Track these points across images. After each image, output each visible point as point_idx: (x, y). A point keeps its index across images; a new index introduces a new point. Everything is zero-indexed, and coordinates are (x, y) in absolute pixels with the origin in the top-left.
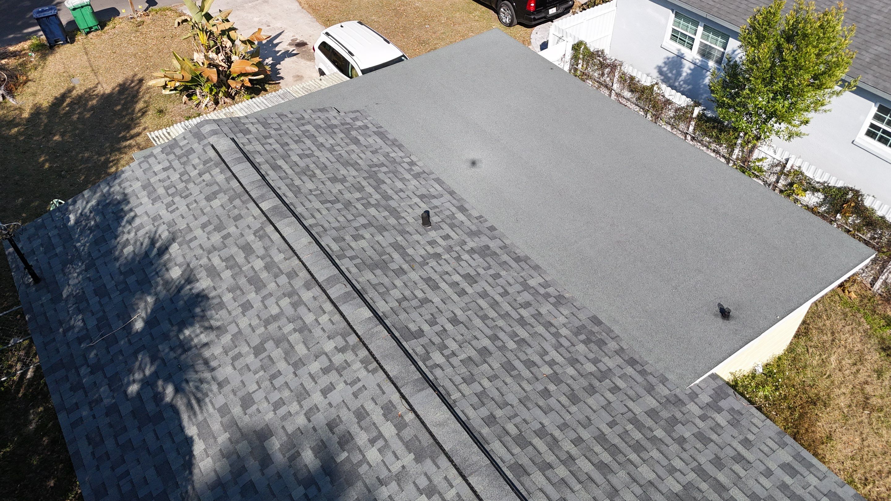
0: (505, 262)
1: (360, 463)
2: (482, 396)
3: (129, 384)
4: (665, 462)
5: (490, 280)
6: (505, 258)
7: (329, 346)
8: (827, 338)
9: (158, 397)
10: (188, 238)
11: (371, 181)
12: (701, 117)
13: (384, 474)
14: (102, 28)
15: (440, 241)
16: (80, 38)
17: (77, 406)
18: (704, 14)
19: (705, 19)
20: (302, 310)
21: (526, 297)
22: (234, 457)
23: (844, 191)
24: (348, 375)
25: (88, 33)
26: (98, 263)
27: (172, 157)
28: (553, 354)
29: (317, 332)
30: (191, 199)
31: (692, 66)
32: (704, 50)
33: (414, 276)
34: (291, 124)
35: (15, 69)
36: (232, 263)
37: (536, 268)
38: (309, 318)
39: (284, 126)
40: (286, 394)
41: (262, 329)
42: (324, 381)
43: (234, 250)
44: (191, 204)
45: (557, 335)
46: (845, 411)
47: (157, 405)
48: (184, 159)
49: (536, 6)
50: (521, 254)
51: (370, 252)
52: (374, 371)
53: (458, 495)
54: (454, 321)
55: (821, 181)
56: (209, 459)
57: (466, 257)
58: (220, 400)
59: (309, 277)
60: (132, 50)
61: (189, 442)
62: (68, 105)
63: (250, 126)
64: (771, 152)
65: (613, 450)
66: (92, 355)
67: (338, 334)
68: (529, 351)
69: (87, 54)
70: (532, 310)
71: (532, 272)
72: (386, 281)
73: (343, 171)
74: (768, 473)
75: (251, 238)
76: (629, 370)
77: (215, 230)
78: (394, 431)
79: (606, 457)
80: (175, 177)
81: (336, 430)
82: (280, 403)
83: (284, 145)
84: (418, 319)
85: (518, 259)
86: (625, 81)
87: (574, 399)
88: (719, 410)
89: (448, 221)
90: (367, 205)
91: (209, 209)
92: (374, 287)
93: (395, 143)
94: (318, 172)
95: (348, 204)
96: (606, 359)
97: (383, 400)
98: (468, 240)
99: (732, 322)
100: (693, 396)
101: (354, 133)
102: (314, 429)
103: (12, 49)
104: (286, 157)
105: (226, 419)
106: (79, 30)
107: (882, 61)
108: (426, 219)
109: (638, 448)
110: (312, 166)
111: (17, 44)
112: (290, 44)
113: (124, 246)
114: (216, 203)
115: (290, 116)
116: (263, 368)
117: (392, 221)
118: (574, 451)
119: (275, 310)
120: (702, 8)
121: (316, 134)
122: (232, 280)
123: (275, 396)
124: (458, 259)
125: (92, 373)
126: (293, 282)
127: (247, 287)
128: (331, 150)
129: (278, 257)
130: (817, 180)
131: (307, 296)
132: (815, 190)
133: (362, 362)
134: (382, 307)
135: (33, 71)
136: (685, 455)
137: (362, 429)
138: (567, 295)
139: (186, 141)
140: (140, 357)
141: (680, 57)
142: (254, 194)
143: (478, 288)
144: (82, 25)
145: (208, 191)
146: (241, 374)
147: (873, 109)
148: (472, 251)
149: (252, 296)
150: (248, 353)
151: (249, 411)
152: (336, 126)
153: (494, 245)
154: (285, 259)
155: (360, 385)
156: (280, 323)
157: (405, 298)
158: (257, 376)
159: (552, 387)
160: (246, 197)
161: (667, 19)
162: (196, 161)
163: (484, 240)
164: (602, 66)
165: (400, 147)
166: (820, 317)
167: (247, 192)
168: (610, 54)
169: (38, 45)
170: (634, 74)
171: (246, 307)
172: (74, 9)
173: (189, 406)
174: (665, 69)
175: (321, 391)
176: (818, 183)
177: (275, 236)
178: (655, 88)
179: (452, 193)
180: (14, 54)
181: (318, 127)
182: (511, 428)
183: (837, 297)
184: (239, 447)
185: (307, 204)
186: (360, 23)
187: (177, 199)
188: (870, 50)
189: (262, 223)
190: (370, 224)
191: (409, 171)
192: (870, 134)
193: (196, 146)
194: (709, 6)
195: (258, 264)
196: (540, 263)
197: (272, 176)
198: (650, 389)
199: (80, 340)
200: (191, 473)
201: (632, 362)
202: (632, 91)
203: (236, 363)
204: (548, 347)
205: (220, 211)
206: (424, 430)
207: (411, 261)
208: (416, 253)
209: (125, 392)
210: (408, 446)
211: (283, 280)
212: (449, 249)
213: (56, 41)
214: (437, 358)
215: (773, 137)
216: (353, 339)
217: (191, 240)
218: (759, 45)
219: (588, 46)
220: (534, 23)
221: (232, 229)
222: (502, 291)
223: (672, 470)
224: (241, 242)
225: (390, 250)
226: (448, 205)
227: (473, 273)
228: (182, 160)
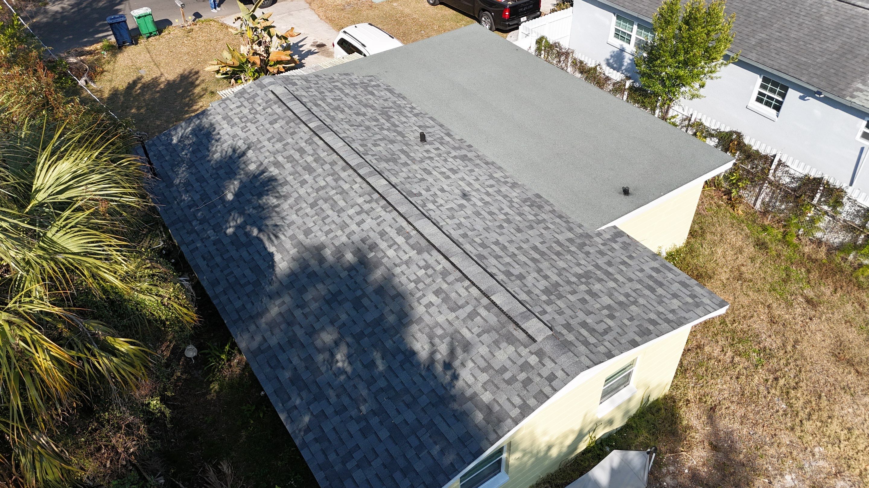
0: (478, 164)
1: (383, 257)
2: (460, 225)
3: (227, 228)
4: (575, 261)
5: (468, 173)
6: (478, 162)
7: (360, 200)
8: (717, 238)
9: (248, 235)
10: (259, 146)
11: (384, 116)
12: (631, 88)
13: (398, 261)
14: (160, 34)
15: (433, 151)
16: (142, 41)
17: (193, 241)
18: (636, 15)
19: (638, 19)
20: (341, 183)
21: (492, 182)
22: (302, 260)
23: (731, 133)
24: (373, 214)
25: (149, 37)
26: (196, 164)
27: (242, 99)
28: (507, 210)
29: (352, 194)
30: (258, 124)
31: (631, 57)
32: (639, 44)
33: (415, 167)
34: (325, 81)
35: (93, 62)
36: (291, 159)
37: (500, 168)
38: (346, 187)
39: (320, 82)
40: (333, 226)
41: (315, 194)
42: (358, 219)
43: (292, 152)
44: (259, 126)
45: (511, 201)
46: (725, 282)
47: (247, 237)
48: (252, 100)
49: (510, 15)
50: (490, 161)
51: (385, 153)
52: (390, 212)
53: (444, 267)
54: (442, 190)
55: (715, 128)
56: (285, 262)
57: (451, 160)
58: (290, 233)
59: (344, 164)
60: (185, 49)
61: (271, 255)
62: (140, 88)
63: (297, 81)
64: (681, 111)
65: (542, 254)
66: (199, 214)
67: (366, 194)
68: (491, 207)
69: (149, 53)
70: (495, 189)
71: (497, 170)
72: (396, 168)
73: (364, 110)
74: (642, 270)
75: (303, 144)
76: (558, 220)
77: (277, 141)
78: (403, 240)
79: (537, 256)
80: (246, 111)
81: (367, 242)
82: (331, 231)
83: (321, 93)
84: (418, 188)
85: (487, 163)
86: (576, 64)
87: (519, 230)
88: (616, 242)
89: (439, 141)
90: (382, 129)
91: (272, 129)
92: (388, 170)
93: (399, 96)
94: (346, 109)
95: (368, 128)
96: (543, 215)
97: (397, 225)
98: (452, 151)
99: (630, 197)
100: (599, 234)
101: (370, 89)
102: (353, 243)
103: (87, 49)
104: (324, 100)
105: (295, 242)
106: (141, 35)
107: (763, 44)
108: (423, 138)
109: (558, 254)
110: (342, 106)
111: (91, 45)
112: (312, 45)
113: (214, 154)
114: (277, 126)
115: (324, 76)
116: (316, 214)
117: (399, 138)
118: (516, 252)
119: (323, 183)
120: (634, 10)
121: (343, 88)
122: (292, 169)
123: (326, 228)
124: (446, 160)
125: (200, 224)
126: (334, 167)
127: (302, 172)
128: (355, 97)
129: (323, 155)
130: (713, 128)
131: (344, 175)
132: (712, 136)
133: (382, 207)
134: (393, 180)
135: (106, 64)
136: (588, 259)
137: (383, 240)
138: (520, 183)
139: (252, 89)
140: (233, 214)
141: (622, 50)
142: (304, 119)
143: (459, 175)
144: (144, 30)
145: (271, 119)
146: (303, 219)
147: (759, 80)
148: (455, 157)
149: (307, 177)
150: (307, 207)
151: (309, 237)
152: (357, 84)
153: (470, 155)
154: (328, 155)
155: (381, 219)
156: (327, 190)
157: (409, 177)
158: (313, 219)
159: (505, 225)
160: (299, 121)
161: (611, 20)
162: (260, 101)
163: (464, 152)
164: (559, 55)
165: (404, 98)
166: (713, 225)
167: (299, 118)
168: (565, 44)
169: (108, 46)
170: (582, 59)
171: (303, 183)
172: (139, 17)
173: (270, 239)
174: (611, 61)
175: (356, 224)
176: (713, 130)
177: (320, 143)
178: (598, 68)
179: (441, 126)
180: (90, 53)
181: (344, 84)
182: (477, 240)
183: (728, 214)
184: (304, 255)
185: (340, 126)
186: (370, 24)
187: (249, 124)
188: (756, 37)
189: (311, 136)
190: (384, 139)
191: (411, 112)
192: (759, 100)
193: (259, 92)
194: (639, 9)
195: (310, 159)
196: (502, 166)
197: (314, 109)
198: (570, 230)
199: (190, 207)
200: (274, 270)
201: (560, 217)
202: (581, 72)
203: (299, 213)
204: (504, 206)
205: (280, 130)
206: (423, 239)
207: (413, 160)
208: (418, 156)
209: (225, 233)
210: (413, 247)
211: (327, 167)
212: (440, 155)
213: (124, 43)
214: (430, 206)
215: (681, 98)
216: (376, 196)
217: (261, 148)
218: (667, 27)
219: (548, 39)
220: (508, 28)
221: (290, 140)
222: (475, 178)
223: (579, 265)
224: (297, 147)
225: (399, 153)
226: (438, 132)
227: (455, 168)
228: (250, 101)
